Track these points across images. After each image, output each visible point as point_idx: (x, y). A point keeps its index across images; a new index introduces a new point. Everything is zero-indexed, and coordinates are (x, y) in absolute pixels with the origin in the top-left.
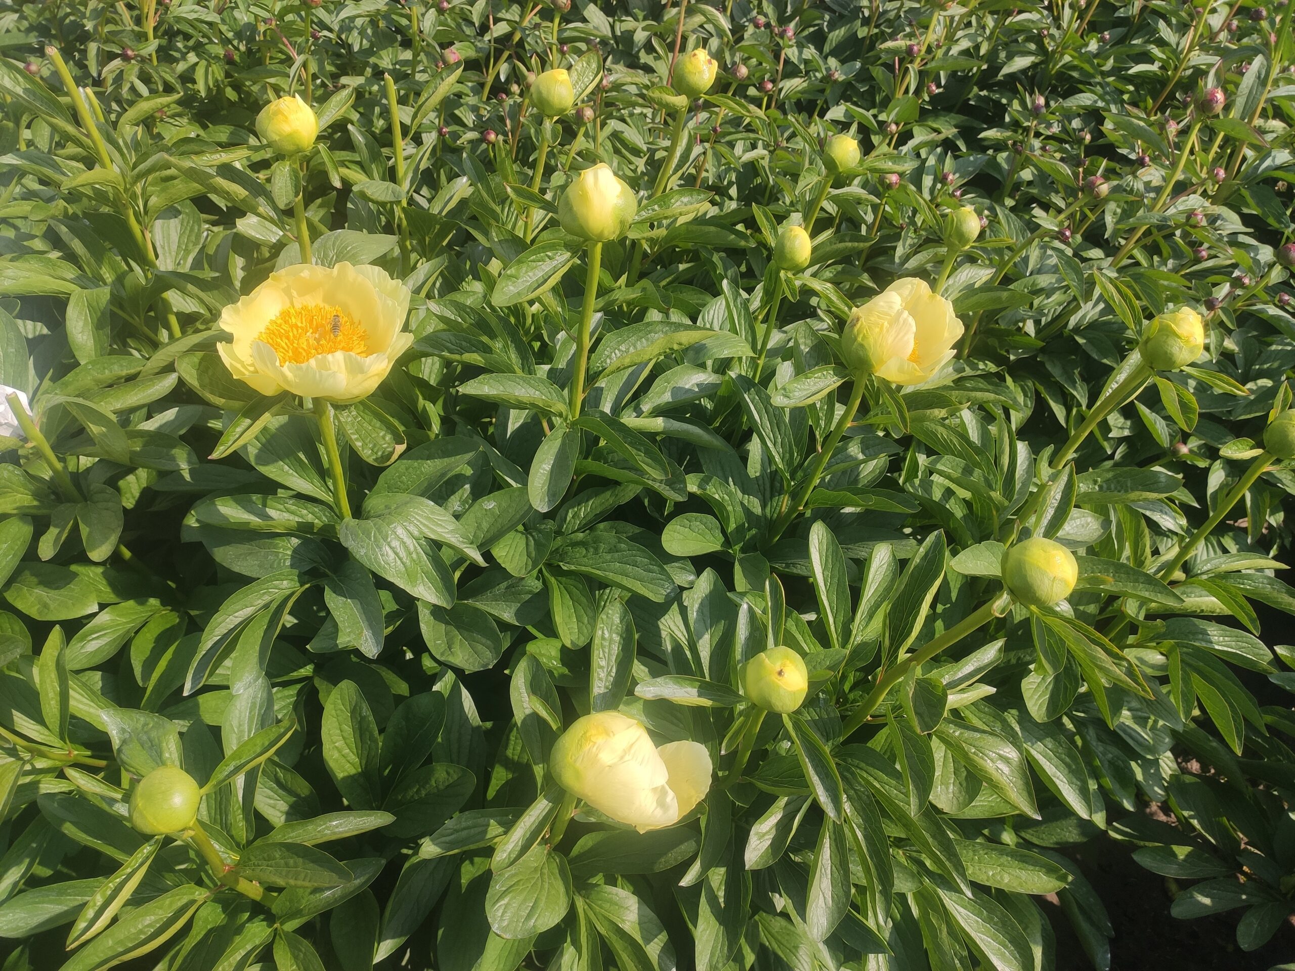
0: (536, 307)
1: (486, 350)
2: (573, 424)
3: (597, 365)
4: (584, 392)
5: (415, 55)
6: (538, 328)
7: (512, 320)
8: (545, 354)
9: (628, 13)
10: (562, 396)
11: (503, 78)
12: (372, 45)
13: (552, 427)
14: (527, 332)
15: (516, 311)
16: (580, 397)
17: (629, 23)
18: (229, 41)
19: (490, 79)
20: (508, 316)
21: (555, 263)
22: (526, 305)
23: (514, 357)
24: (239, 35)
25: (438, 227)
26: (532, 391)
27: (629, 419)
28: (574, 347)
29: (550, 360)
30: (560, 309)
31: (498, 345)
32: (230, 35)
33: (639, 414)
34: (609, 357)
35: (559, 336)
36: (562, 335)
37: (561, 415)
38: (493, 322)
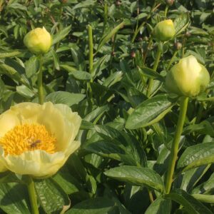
0: (150, 131)
1: (122, 152)
2: (166, 196)
3: (181, 164)
4: (173, 178)
5: (105, 24)
6: (150, 142)
7: (137, 137)
8: (153, 155)
9: (197, 9)
10: (161, 180)
11: (141, 33)
12: (88, 21)
13: (155, 197)
14: (144, 144)
15: (139, 132)
16: (171, 181)
17: (198, 12)
18: (31, 19)
19: (136, 33)
20: (135, 135)
21: (162, 107)
22: (144, 130)
23: (136, 157)
24: (35, 16)
25: (106, 92)
26: (144, 176)
27: (197, 195)
28: (169, 152)
29: (155, 159)
30: (163, 133)
31: (128, 150)
32: (31, 16)
33: (203, 192)
34: (188, 160)
35: (161, 147)
36: (162, 146)
37: (159, 191)
38: (127, 138)
